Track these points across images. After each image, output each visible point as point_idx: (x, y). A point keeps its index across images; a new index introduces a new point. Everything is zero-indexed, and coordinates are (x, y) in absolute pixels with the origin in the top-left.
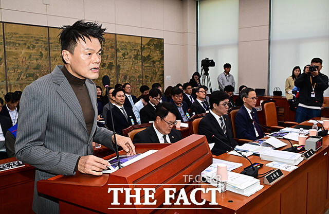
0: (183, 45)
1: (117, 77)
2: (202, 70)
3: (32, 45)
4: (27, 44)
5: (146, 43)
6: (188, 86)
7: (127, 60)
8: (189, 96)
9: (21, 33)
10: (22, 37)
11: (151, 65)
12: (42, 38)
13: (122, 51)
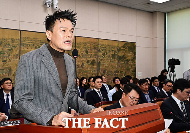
0: (153, 48)
1: (98, 71)
2: (169, 68)
3: (38, 46)
4: (35, 45)
5: (122, 46)
6: (155, 79)
7: (106, 58)
8: (156, 88)
9: (32, 38)
10: (32, 40)
11: (126, 63)
12: (45, 41)
13: (102, 52)
